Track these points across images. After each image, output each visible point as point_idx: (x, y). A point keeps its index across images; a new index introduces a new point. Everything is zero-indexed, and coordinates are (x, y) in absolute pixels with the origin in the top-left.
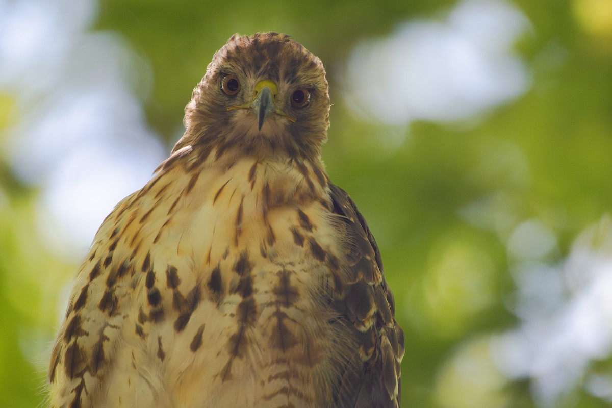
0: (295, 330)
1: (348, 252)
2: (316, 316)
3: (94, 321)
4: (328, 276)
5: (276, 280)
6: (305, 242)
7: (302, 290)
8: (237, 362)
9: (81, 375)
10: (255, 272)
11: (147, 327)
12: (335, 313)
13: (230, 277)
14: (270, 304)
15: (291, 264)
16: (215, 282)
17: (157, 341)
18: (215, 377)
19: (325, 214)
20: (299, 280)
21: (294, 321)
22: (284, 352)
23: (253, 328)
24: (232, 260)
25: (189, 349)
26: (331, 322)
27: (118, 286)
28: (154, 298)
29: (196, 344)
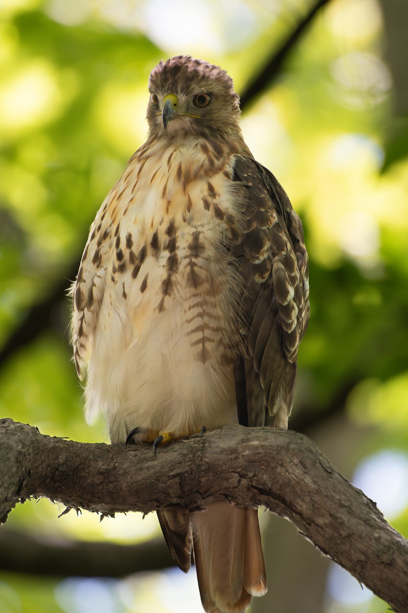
0: (202, 273)
1: (244, 210)
2: (218, 261)
3: (89, 272)
4: (226, 230)
5: (190, 239)
6: (211, 208)
7: (207, 245)
8: (167, 298)
9: (83, 310)
10: (178, 234)
11: (117, 276)
12: (233, 258)
13: (164, 239)
14: (186, 257)
15: (202, 226)
16: (155, 243)
17: (122, 286)
18: (155, 310)
19: (227, 184)
20: (205, 238)
21: (200, 267)
22: (196, 289)
23: (176, 274)
24: (165, 226)
25: (139, 291)
26: (230, 264)
27: (103, 247)
28: (120, 256)
29: (144, 287)
